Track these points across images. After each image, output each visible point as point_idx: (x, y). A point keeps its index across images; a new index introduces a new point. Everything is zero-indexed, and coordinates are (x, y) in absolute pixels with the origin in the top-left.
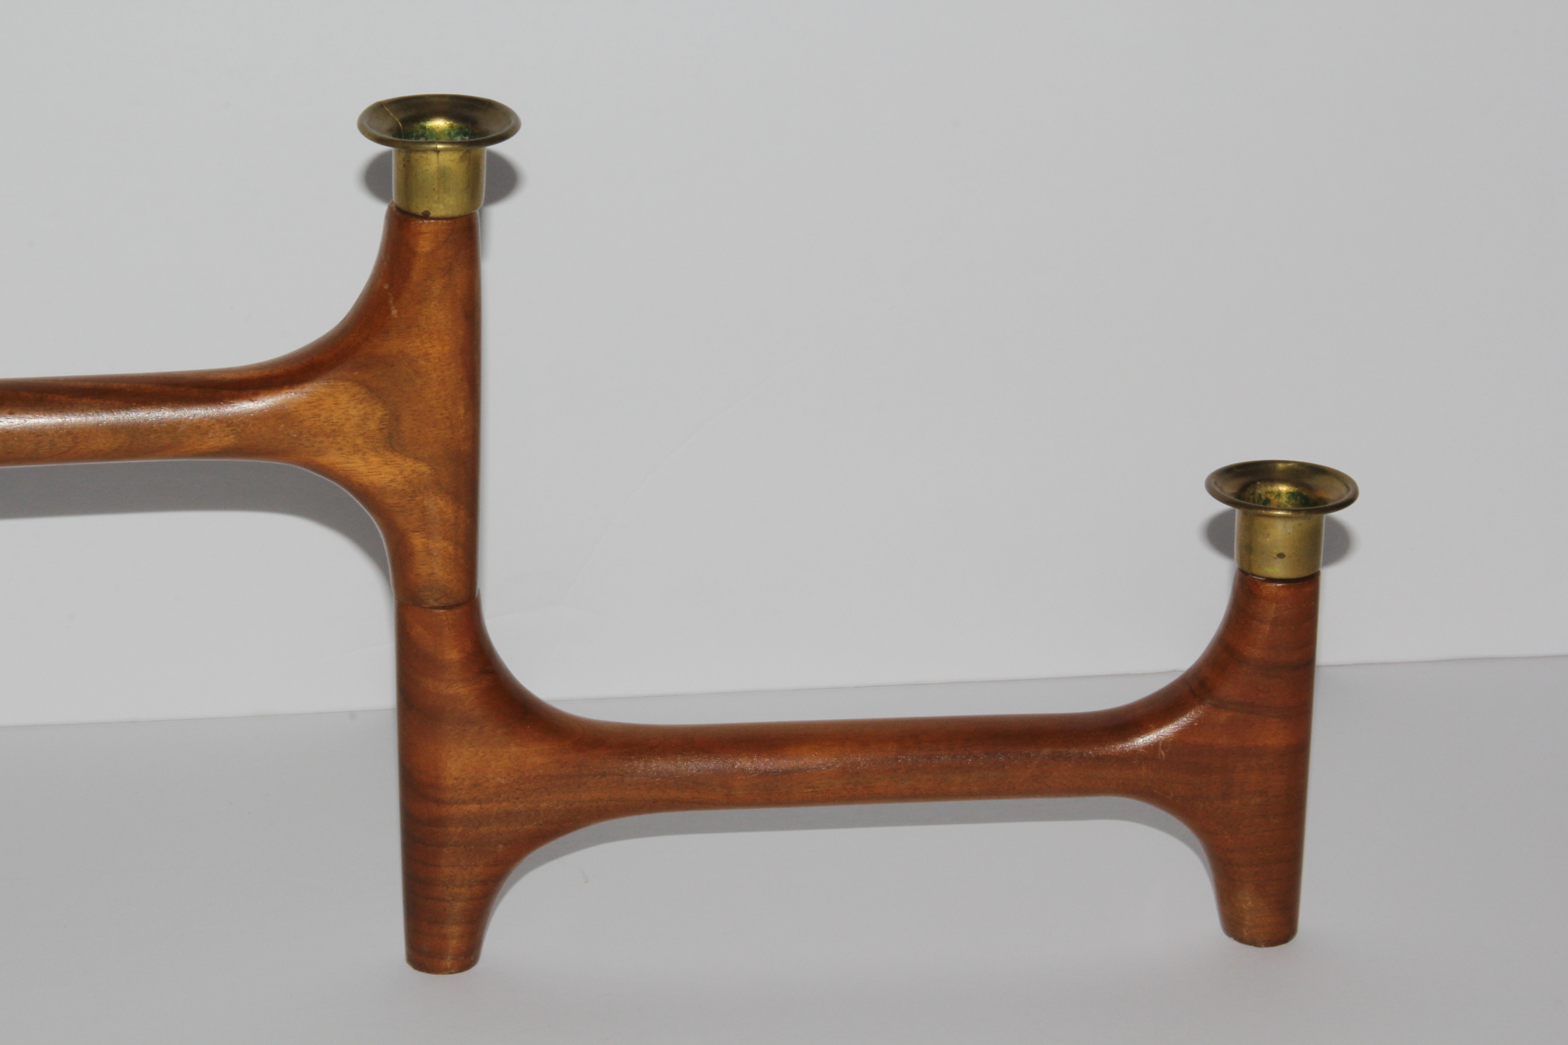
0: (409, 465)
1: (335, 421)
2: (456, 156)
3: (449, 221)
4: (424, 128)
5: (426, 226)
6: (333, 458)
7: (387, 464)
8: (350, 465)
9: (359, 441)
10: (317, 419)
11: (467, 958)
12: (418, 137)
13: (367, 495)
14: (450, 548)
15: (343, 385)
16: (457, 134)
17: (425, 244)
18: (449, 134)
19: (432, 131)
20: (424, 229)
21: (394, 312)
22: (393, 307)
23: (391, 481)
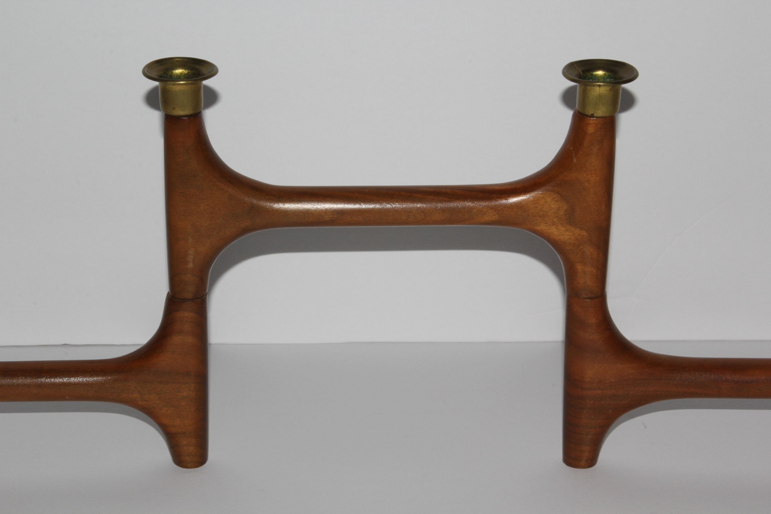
0: (577, 231)
1: (544, 210)
2: (608, 88)
3: (603, 119)
4: (592, 75)
5: (592, 121)
6: (542, 227)
7: (567, 231)
8: (550, 231)
9: (555, 220)
10: (536, 209)
11: (591, 461)
12: (589, 79)
13: (557, 245)
14: (594, 271)
15: (549, 194)
16: (608, 78)
17: (591, 130)
18: (604, 78)
19: (596, 76)
20: (591, 122)
21: (575, 160)
22: (574, 158)
23: (569, 239)
